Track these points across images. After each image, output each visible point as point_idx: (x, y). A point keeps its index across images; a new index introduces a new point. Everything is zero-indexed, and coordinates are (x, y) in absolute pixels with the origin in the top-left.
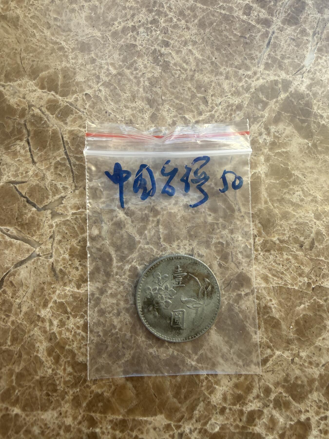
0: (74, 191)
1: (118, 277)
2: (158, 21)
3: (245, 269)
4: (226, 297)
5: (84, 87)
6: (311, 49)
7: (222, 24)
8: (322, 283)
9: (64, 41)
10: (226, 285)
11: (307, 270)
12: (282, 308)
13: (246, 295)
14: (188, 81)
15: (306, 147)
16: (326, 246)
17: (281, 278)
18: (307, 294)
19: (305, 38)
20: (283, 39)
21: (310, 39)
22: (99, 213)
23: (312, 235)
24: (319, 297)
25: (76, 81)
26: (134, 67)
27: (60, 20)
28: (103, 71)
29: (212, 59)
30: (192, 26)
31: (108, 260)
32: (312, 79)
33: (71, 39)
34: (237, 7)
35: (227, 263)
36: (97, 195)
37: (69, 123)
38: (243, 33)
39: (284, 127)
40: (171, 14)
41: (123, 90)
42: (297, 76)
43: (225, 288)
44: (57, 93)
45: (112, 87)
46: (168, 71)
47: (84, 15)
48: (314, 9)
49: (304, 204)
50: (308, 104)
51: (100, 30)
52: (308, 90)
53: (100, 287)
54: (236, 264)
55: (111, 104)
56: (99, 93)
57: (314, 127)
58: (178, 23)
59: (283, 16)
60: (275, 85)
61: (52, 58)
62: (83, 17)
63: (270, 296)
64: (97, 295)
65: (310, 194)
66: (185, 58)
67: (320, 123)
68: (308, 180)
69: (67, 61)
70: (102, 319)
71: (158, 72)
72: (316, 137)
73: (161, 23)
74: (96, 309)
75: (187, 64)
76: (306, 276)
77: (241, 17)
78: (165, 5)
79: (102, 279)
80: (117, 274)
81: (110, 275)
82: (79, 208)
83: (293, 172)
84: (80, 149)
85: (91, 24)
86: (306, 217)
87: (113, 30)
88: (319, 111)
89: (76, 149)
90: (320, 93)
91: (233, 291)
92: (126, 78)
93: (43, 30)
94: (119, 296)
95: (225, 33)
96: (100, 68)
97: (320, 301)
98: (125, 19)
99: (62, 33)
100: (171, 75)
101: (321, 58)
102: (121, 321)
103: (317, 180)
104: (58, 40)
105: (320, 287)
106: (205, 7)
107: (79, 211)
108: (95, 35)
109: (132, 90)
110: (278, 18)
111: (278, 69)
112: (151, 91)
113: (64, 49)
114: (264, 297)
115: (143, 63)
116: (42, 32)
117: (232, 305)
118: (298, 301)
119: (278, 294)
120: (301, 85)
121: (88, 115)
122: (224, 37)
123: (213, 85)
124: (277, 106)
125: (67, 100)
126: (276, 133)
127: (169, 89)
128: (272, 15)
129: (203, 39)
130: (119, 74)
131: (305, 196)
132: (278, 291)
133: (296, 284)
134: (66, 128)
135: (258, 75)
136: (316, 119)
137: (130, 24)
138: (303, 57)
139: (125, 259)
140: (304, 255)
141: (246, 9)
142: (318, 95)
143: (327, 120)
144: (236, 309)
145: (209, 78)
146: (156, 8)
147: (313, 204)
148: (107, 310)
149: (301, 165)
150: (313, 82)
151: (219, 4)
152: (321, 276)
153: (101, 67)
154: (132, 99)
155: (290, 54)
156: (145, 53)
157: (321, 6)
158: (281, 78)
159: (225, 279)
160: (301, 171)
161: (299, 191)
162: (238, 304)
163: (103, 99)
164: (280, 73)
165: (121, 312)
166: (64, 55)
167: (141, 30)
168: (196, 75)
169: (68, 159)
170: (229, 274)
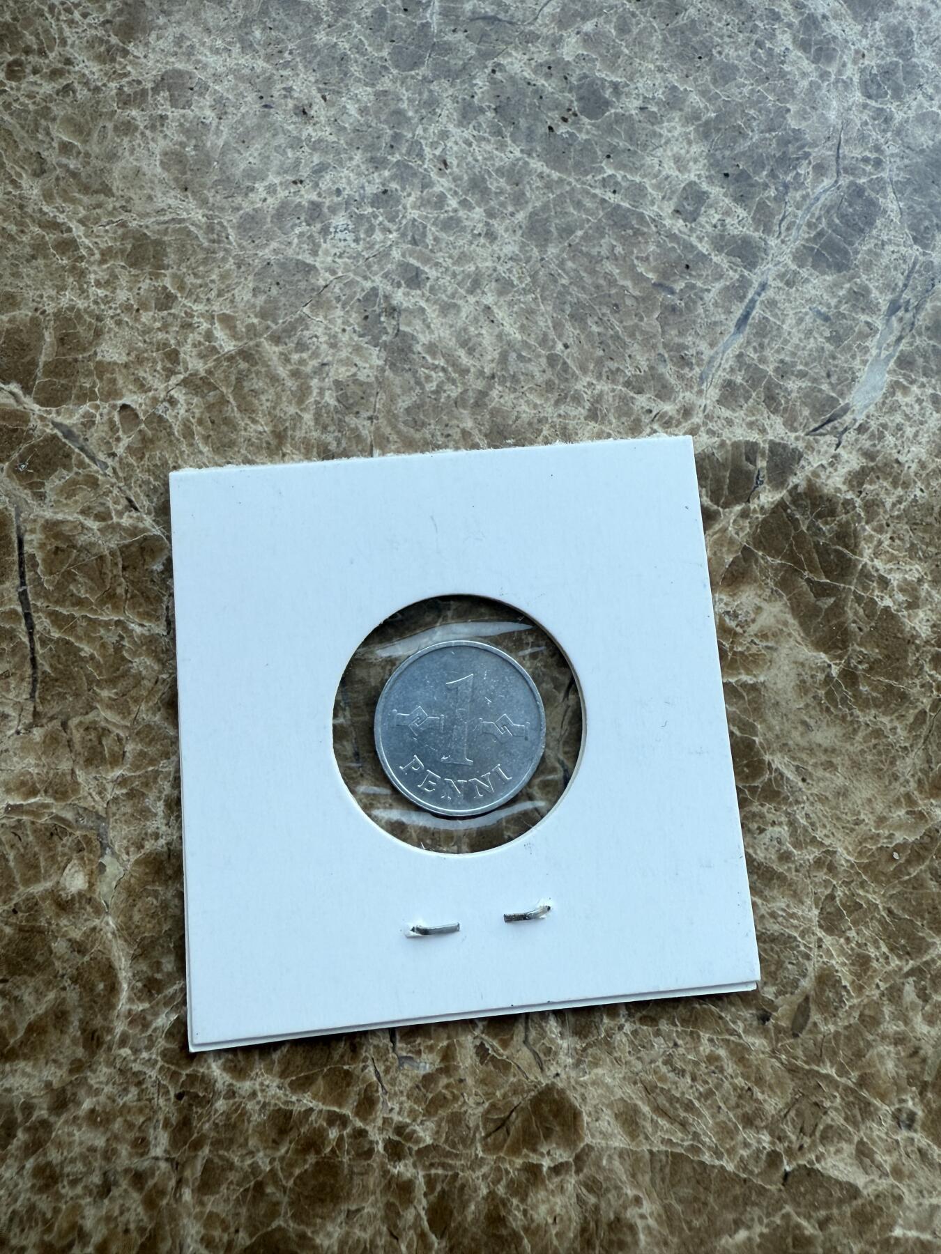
0: (29, 728)
1: (125, 1052)
2: (398, 201)
3: (563, 1076)
4: (485, 1169)
5: (120, 382)
6: (879, 355)
7: (603, 237)
8: (818, 1160)
9: (81, 222)
10: (491, 1126)
11: (772, 1104)
12: (672, 1233)
13: (557, 1170)
14: (464, 407)
15: (821, 676)
16: (846, 1028)
17: (684, 1125)
18: (762, 1191)
19: (863, 318)
20: (791, 313)
21: (879, 324)
22: (99, 817)
23: (806, 984)
24: (802, 1210)
25: (99, 358)
26: (295, 339)
27: (79, 153)
28: (192, 337)
29: (553, 347)
30: (506, 230)
31: (101, 986)
32: (870, 456)
33: (104, 220)
34: (658, 187)
35: (505, 1044)
36: (102, 753)
37: (51, 497)
38: (666, 274)
39: (757, 601)
40: (443, 181)
41: (247, 409)
42: (822, 439)
43: (488, 1135)
44: (27, 390)
45: (212, 396)
46: (407, 367)
47: (160, 145)
48: (902, 228)
49: (789, 869)
50: (846, 536)
51: (204, 202)
52: (851, 487)
53: (56, 1085)
54: (535, 1054)
55: (201, 452)
56: (167, 409)
57: (856, 613)
58: (461, 213)
59: (799, 237)
60: (748, 459)
61: (32, 272)
62: (157, 151)
63: (638, 1185)
64: (42, 1113)
65: (814, 840)
66: (465, 330)
67: (876, 603)
68: (815, 791)
69: (81, 288)
70: (44, 1203)
71: (371, 367)
72: (858, 648)
73: (405, 208)
74: (30, 1164)
75: (471, 351)
76: (766, 1127)
77: (667, 222)
78: (427, 150)
79: (68, 1052)
80: (123, 1042)
81: (99, 1044)
82: (33, 792)
83: (767, 758)
84: (71, 587)
85: (176, 180)
86: (793, 916)
87: (247, 208)
88: (877, 563)
89: (59, 587)
90: (889, 502)
91: (515, 1150)
92: (263, 370)
93: (20, 176)
94: (117, 1125)
95: (609, 266)
96: (182, 327)
97: (804, 1223)
98: (291, 178)
99: (76, 194)
100: (412, 382)
101: (905, 390)
102: (108, 1219)
103: (843, 793)
104: (61, 218)
105: (810, 1172)
106: (555, 175)
107: (32, 800)
108: (185, 215)
109: (277, 412)
110: (783, 242)
111: (762, 407)
112: (341, 425)
113: (77, 248)
114: (617, 1188)
115: (326, 328)
116: (13, 182)
117: (504, 1203)
118: (730, 1216)
119: (663, 1180)
120: (830, 469)
121: (118, 478)
122: (602, 282)
123: (545, 432)
124: (742, 529)
125: (59, 419)
126: (727, 619)
127: (401, 426)
128: (768, 230)
129: (534, 276)
130: (245, 354)
131: (798, 844)
132: (667, 1170)
133: (728, 1152)
134: (37, 511)
135: (697, 419)
136: (865, 588)
137: (307, 195)
138: (847, 381)
139: (159, 992)
140: (768, 1049)
141: (686, 198)
142: (881, 511)
143: (901, 597)
144: (516, 1220)
145: (535, 406)
146: (396, 158)
147: (822, 875)
148: (67, 1169)
149: (796, 736)
150: (872, 464)
151: (601, 170)
152: (818, 1134)
153: (187, 326)
154: (274, 442)
155: (806, 364)
156: (338, 299)
157: (927, 223)
158: (770, 437)
159: (493, 1106)
160: (794, 759)
161: (780, 824)
162: (523, 1200)
163: (176, 430)
164: (767, 423)
165: (116, 1184)
166: (74, 268)
167: (340, 220)
168: (494, 393)
169: (28, 616)
170: (507, 1088)
